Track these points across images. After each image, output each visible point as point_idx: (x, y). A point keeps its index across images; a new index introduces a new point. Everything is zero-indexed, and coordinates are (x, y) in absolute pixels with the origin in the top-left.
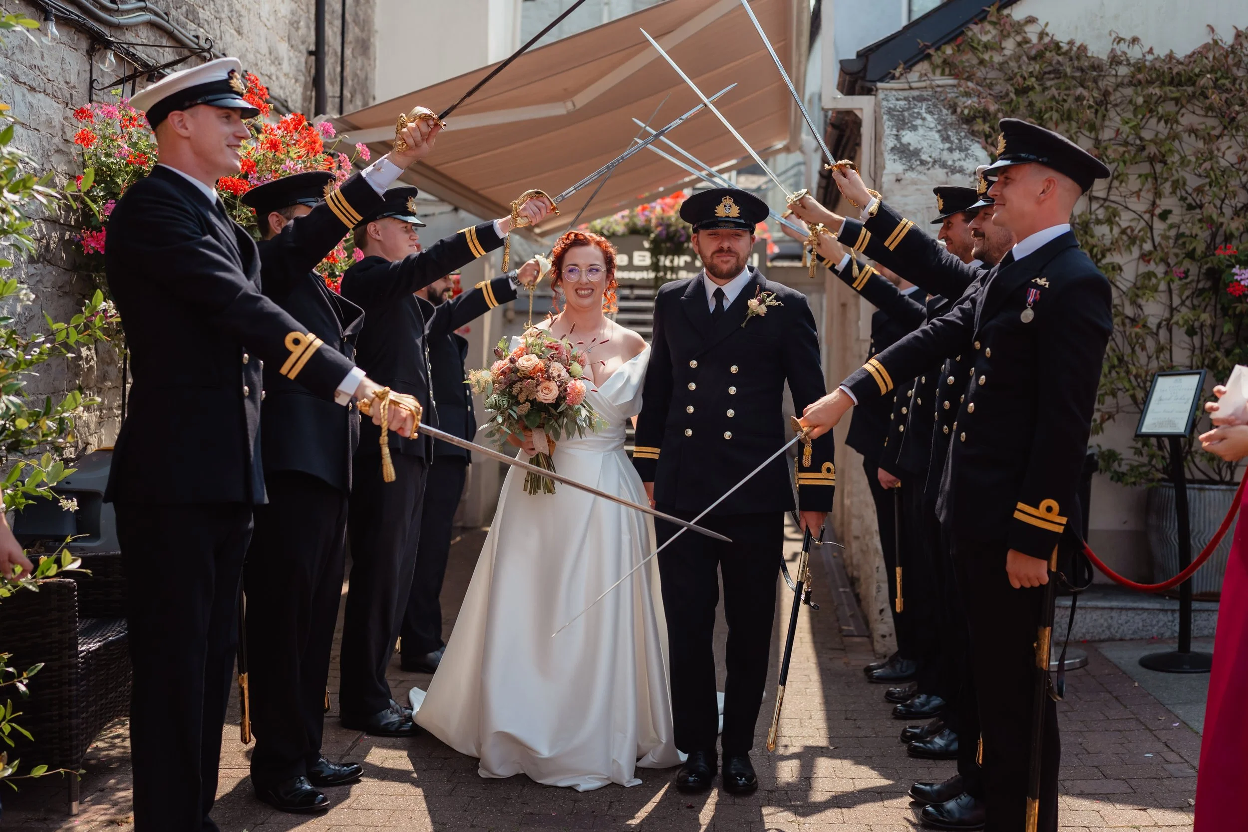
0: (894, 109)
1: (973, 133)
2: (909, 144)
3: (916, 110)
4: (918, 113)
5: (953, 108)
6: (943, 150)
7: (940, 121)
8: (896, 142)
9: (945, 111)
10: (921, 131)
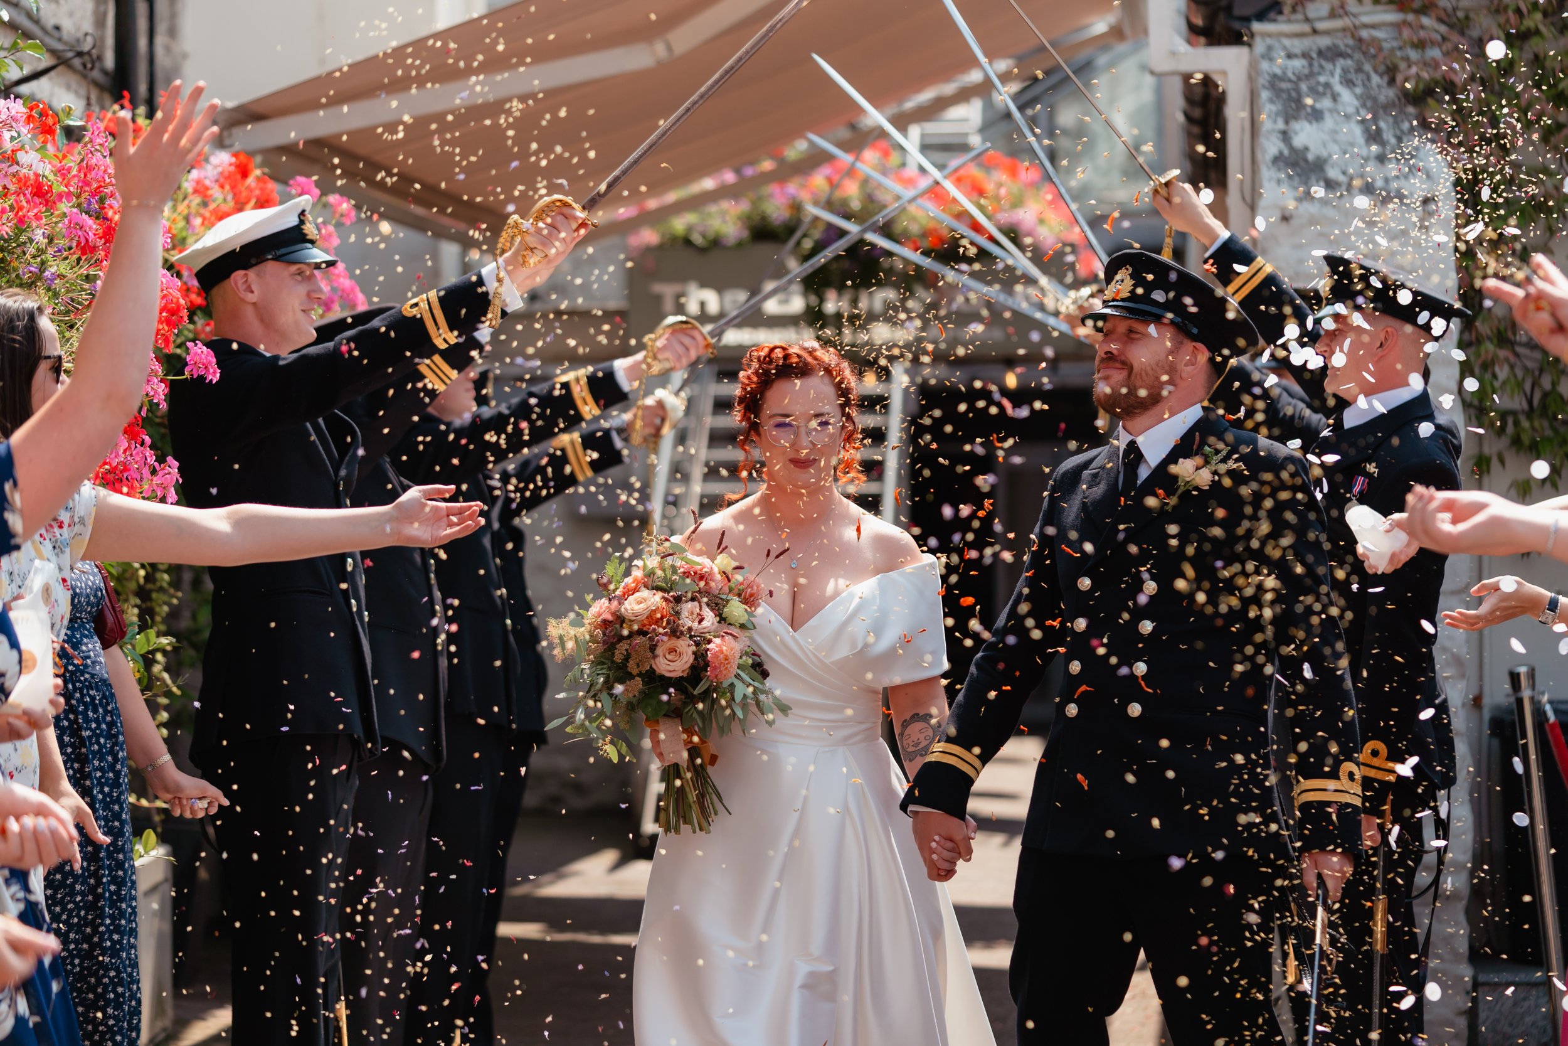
0: (1283, 78)
1: (1425, 125)
2: (1307, 149)
3: (1322, 79)
4: (1327, 85)
5: (1391, 73)
6: (1366, 159)
7: (1368, 100)
8: (1282, 145)
9: (1376, 79)
10: (1329, 122)
